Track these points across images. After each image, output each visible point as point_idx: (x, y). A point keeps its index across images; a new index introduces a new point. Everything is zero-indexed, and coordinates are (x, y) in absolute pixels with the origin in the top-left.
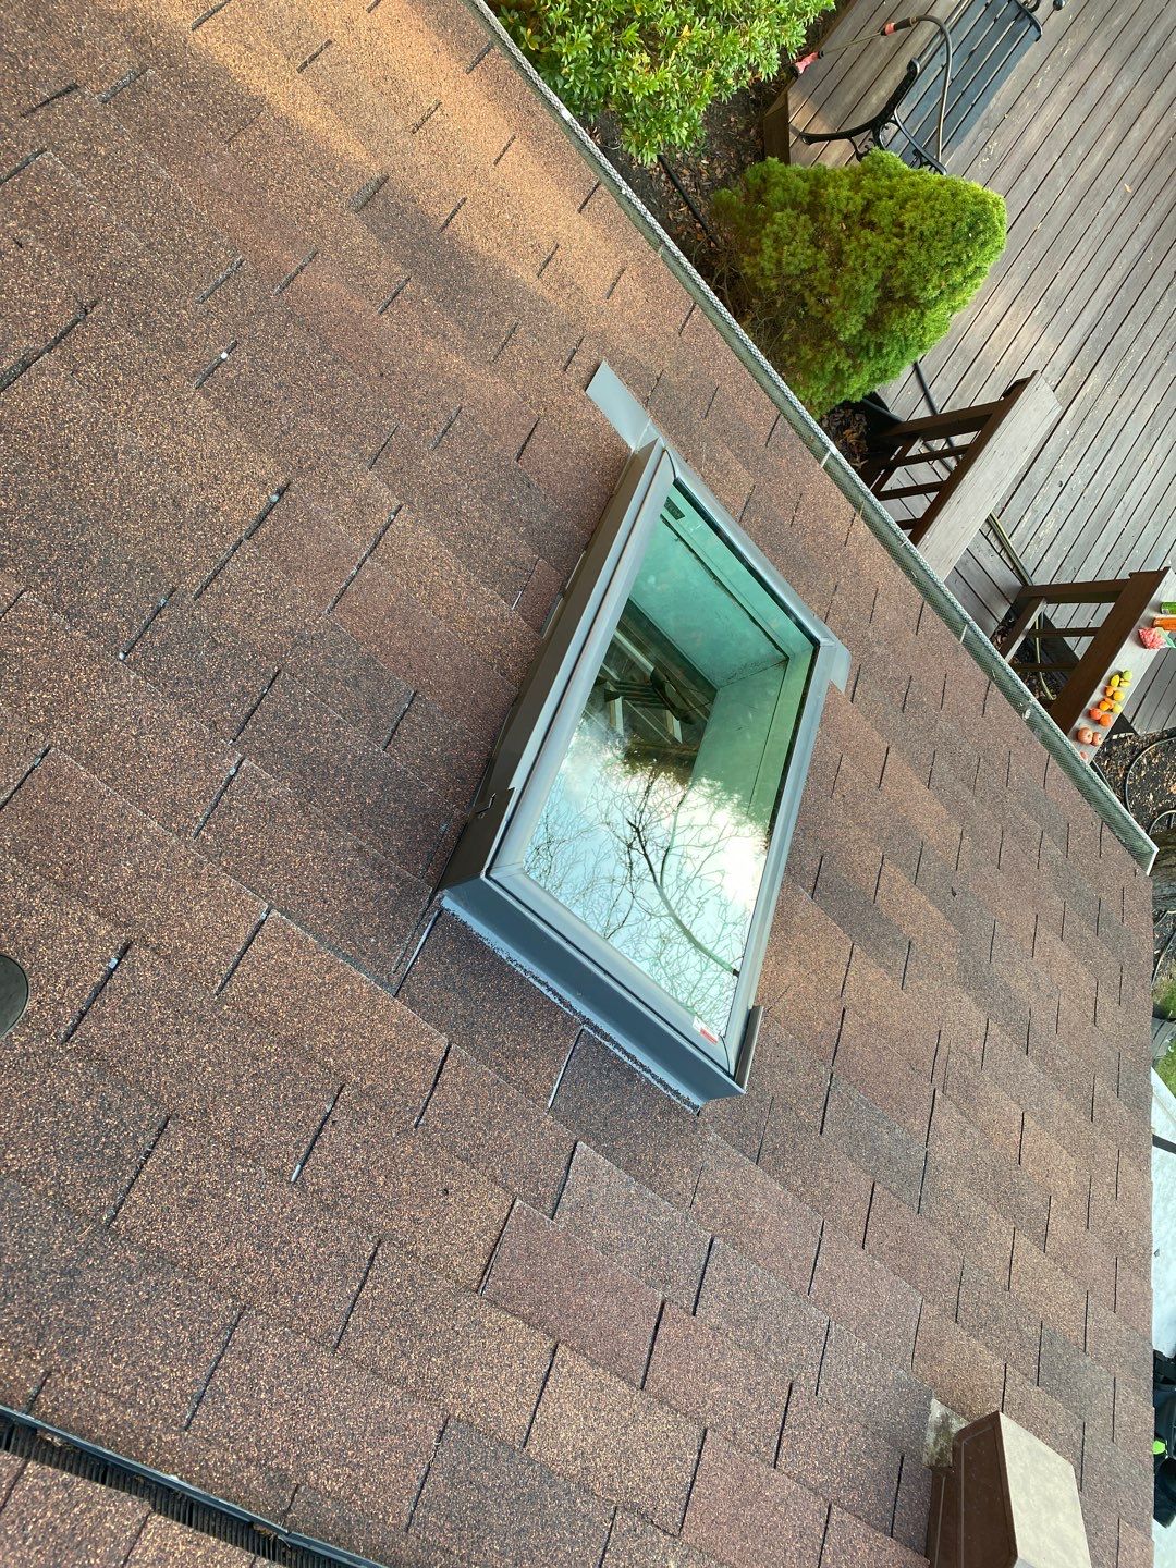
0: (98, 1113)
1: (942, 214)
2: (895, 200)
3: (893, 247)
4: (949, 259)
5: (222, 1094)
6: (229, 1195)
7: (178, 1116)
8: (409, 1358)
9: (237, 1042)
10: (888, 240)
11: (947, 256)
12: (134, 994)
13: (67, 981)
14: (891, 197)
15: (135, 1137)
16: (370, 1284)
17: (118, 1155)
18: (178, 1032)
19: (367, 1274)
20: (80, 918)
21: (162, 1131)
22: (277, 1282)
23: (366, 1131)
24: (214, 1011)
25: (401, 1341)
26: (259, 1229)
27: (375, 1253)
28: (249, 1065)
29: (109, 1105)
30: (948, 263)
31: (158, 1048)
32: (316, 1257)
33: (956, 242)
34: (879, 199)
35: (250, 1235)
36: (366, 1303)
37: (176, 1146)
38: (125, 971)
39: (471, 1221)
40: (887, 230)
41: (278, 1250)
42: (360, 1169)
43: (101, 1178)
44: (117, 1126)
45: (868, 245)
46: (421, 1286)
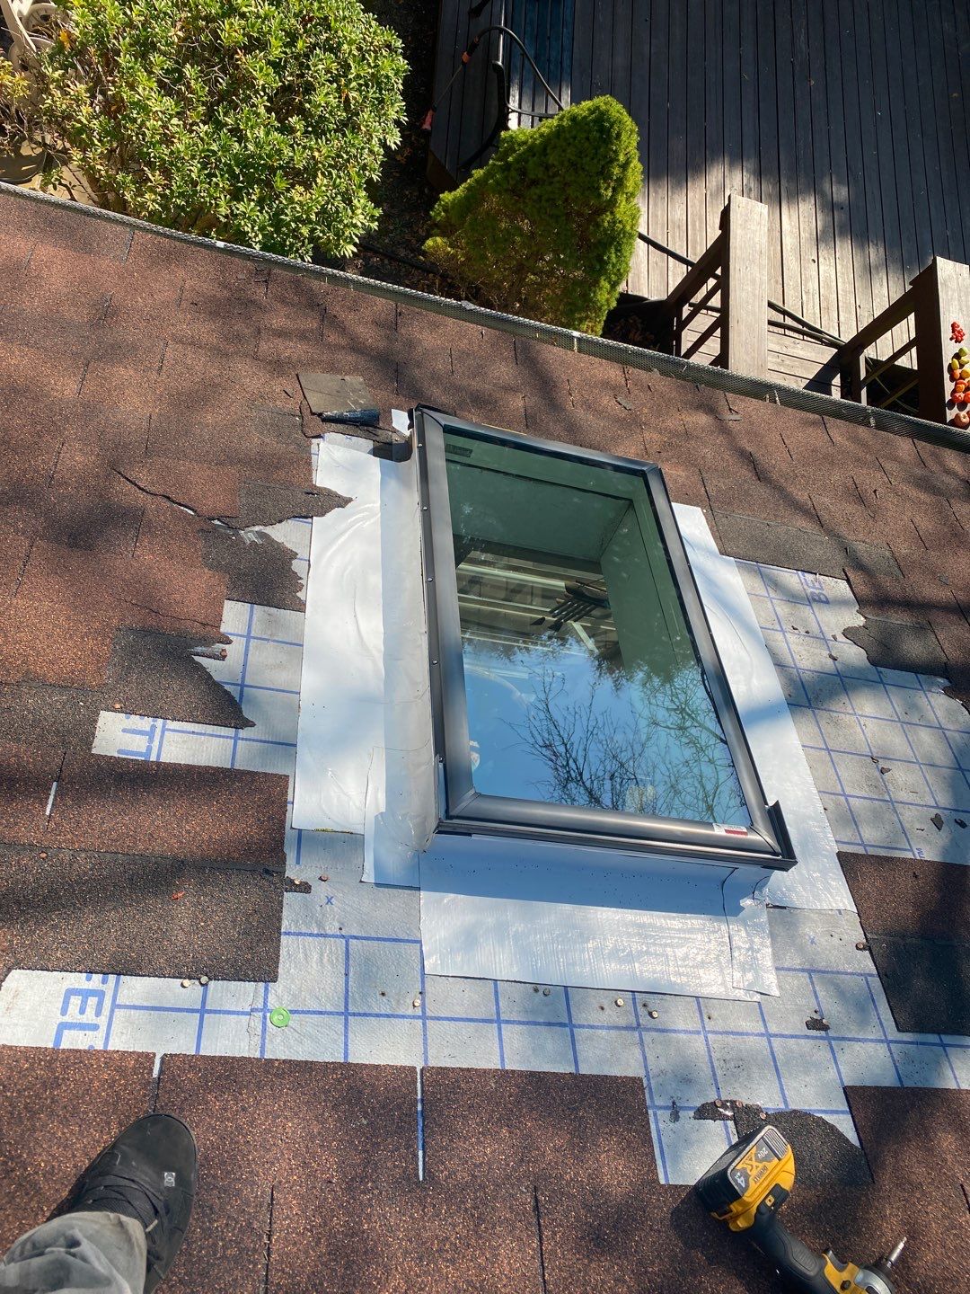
0: (204, 1223)
1: (575, 138)
2: (537, 155)
3: (558, 185)
4: (602, 163)
5: (312, 1139)
6: (366, 1227)
7: (280, 1182)
8: (625, 1282)
9: (302, 1087)
10: (551, 183)
11: (598, 162)
12: (186, 1099)
13: (119, 1122)
14: (534, 155)
15: (249, 1224)
16: (546, 1233)
17: (241, 1250)
18: (244, 1109)
19: (539, 1224)
20: (106, 1063)
21: (272, 1204)
22: (455, 1282)
23: (465, 1097)
24: (268, 1072)
25: (607, 1271)
26: (411, 1243)
27: (537, 1200)
28: (325, 1101)
29: (211, 1209)
30: (603, 166)
31: (232, 1133)
32: (481, 1238)
33: (597, 149)
34: (527, 162)
35: (406, 1252)
36: (553, 1252)
37: (291, 1211)
38: (168, 1085)
39: (612, 1120)
40: (545, 178)
41: (440, 1251)
42: (479, 1133)
43: (235, 1280)
44: (227, 1225)
45: (540, 197)
46: (599, 1206)
